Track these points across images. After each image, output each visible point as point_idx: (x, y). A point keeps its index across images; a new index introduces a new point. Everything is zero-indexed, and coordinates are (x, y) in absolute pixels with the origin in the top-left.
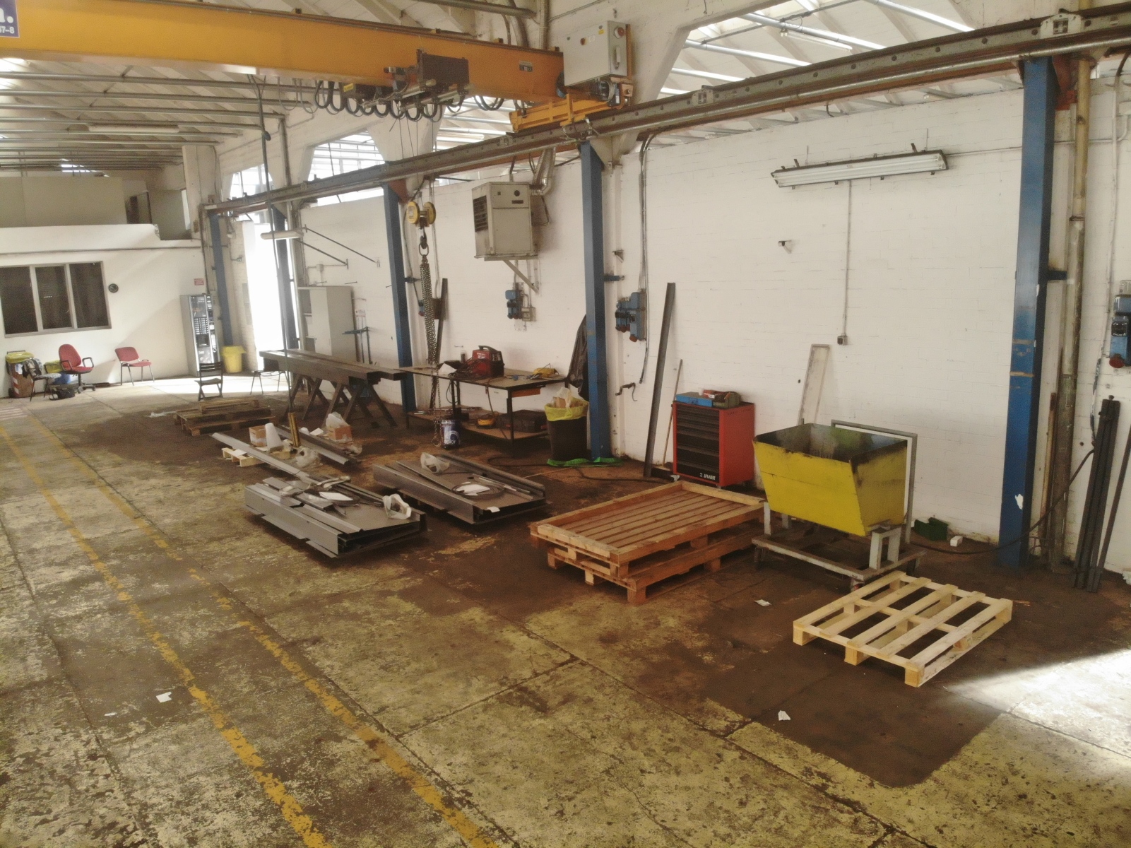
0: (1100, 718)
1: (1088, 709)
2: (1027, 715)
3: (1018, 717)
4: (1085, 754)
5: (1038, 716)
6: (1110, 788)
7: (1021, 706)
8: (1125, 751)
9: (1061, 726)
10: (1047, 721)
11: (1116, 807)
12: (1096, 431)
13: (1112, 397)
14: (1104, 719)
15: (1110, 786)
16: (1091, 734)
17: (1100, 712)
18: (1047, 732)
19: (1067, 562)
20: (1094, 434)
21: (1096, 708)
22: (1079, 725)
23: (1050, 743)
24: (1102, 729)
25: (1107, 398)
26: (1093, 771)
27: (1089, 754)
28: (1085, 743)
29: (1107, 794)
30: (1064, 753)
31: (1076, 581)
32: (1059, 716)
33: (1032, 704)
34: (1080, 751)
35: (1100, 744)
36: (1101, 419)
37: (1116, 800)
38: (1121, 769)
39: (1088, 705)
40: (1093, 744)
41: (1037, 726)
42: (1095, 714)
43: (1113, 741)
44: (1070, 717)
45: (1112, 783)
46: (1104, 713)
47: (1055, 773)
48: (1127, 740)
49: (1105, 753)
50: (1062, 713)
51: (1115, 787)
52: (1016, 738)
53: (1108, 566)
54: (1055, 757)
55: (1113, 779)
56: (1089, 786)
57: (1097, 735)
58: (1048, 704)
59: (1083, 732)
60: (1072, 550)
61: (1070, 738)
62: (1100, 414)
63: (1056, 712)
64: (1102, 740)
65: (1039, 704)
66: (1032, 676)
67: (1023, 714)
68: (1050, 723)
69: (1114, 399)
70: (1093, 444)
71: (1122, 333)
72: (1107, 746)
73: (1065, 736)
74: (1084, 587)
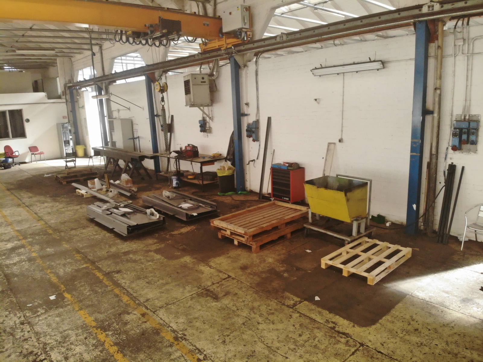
0: (449, 297)
1: (443, 293)
2: (418, 296)
3: (414, 297)
4: (442, 312)
5: (423, 296)
6: (452, 326)
7: (416, 292)
8: (459, 310)
9: (432, 300)
10: (426, 298)
11: (455, 333)
12: (446, 177)
13: (452, 163)
14: (450, 297)
15: (453, 325)
16: (445, 304)
17: (449, 294)
18: (426, 303)
19: (434, 232)
20: (445, 179)
21: (447, 292)
22: (440, 300)
23: (428, 307)
24: (450, 301)
25: (451, 163)
26: (446, 319)
27: (444, 312)
28: (442, 307)
29: (452, 328)
30: (434, 312)
31: (438, 240)
32: (431, 296)
33: (420, 291)
34: (440, 311)
35: (449, 308)
36: (448, 172)
37: (455, 331)
38: (457, 317)
39: (443, 291)
40: (446, 308)
41: (422, 300)
42: (446, 295)
43: (454, 306)
44: (436, 296)
45: (453, 323)
46: (450, 295)
47: (430, 320)
48: (459, 306)
49: (450, 311)
50: (433, 295)
51: (455, 325)
52: (413, 305)
53: (452, 234)
54: (430, 313)
55: (454, 322)
56: (444, 325)
57: (447, 304)
58: (427, 291)
59: (441, 303)
60: (437, 227)
61: (436, 305)
62: (447, 170)
63: (430, 295)
64: (449, 306)
65: (423, 291)
66: (420, 280)
67: (416, 295)
68: (427, 299)
69: (454, 164)
70: (445, 183)
71: (457, 136)
72: (451, 308)
73: (434, 305)
74: (442, 242)
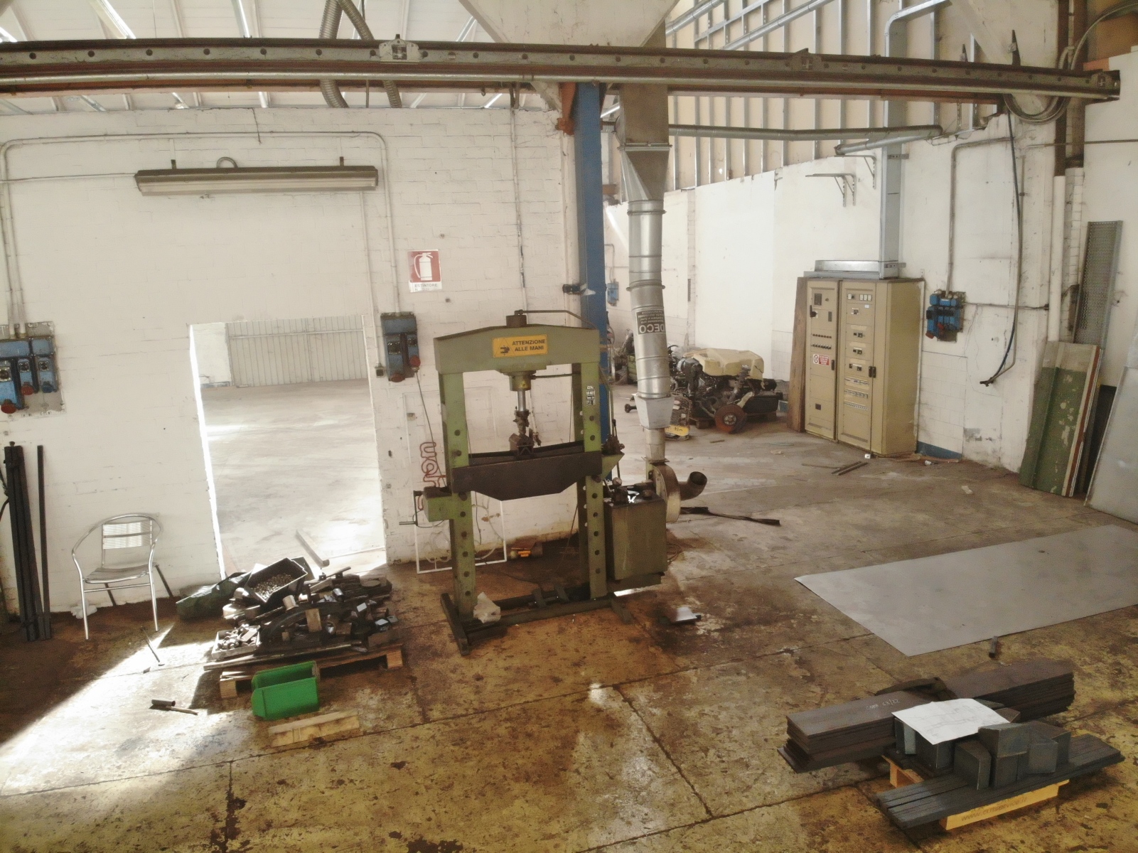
0: (88, 756)
1: (74, 754)
2: (17, 790)
3: (8, 796)
4: (84, 798)
5: (29, 784)
7: (8, 783)
8: (120, 775)
9: (54, 783)
10: (39, 785)
12: (6, 481)
13: (12, 443)
14: (92, 756)
16: (84, 776)
17: (86, 750)
21: (82, 748)
22: (70, 773)
24: (93, 766)
25: (9, 445)
26: (97, 809)
27: (89, 795)
28: (82, 787)
29: (117, 823)
30: (65, 807)
31: (28, 633)
32: (49, 773)
33: (19, 776)
34: (79, 798)
35: (96, 781)
36: (7, 467)
37: (126, 825)
39: (73, 750)
40: (89, 784)
41: (30, 795)
42: (82, 755)
43: (106, 771)
44: (60, 770)
45: (117, 811)
46: (91, 750)
48: (118, 765)
49: (102, 787)
50: (51, 770)
51: (122, 813)
53: (55, 608)
54: (58, 815)
56: (98, 825)
57: (90, 774)
58: (35, 767)
59: (76, 778)
61: (67, 790)
62: (4, 462)
63: (45, 772)
64: (96, 776)
65: (25, 772)
67: (12, 790)
68: (42, 786)
69: (15, 445)
70: (6, 494)
71: (7, 378)
72: (102, 779)
73: (60, 791)
